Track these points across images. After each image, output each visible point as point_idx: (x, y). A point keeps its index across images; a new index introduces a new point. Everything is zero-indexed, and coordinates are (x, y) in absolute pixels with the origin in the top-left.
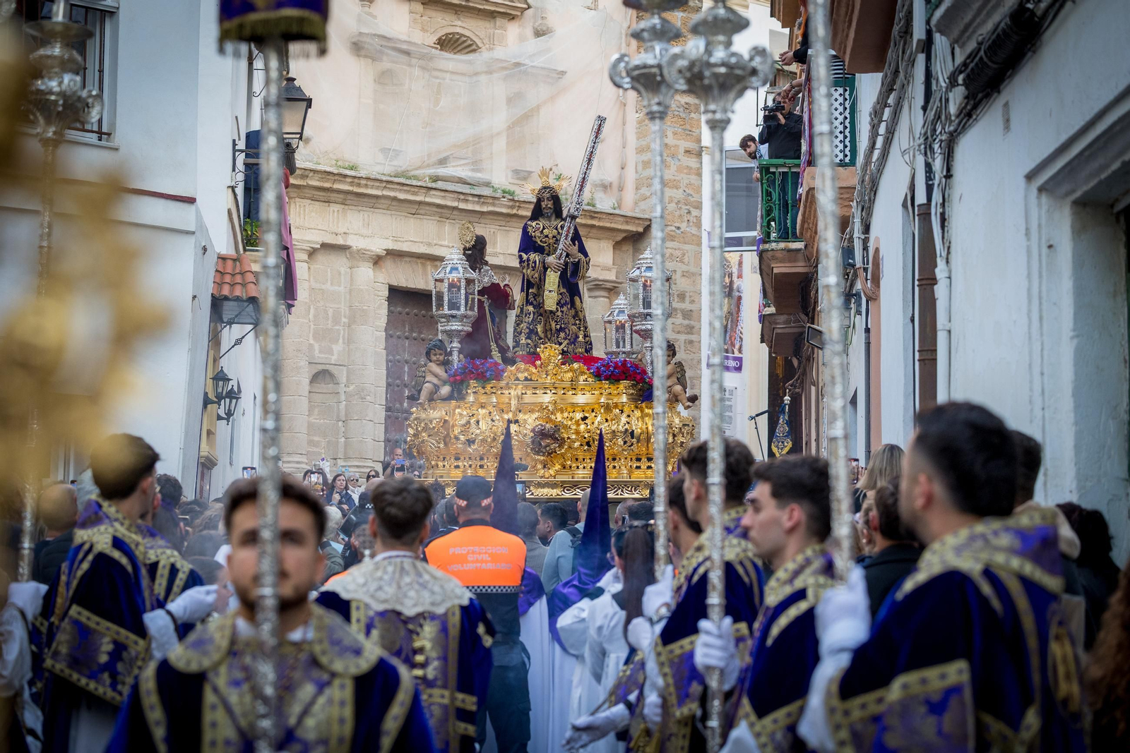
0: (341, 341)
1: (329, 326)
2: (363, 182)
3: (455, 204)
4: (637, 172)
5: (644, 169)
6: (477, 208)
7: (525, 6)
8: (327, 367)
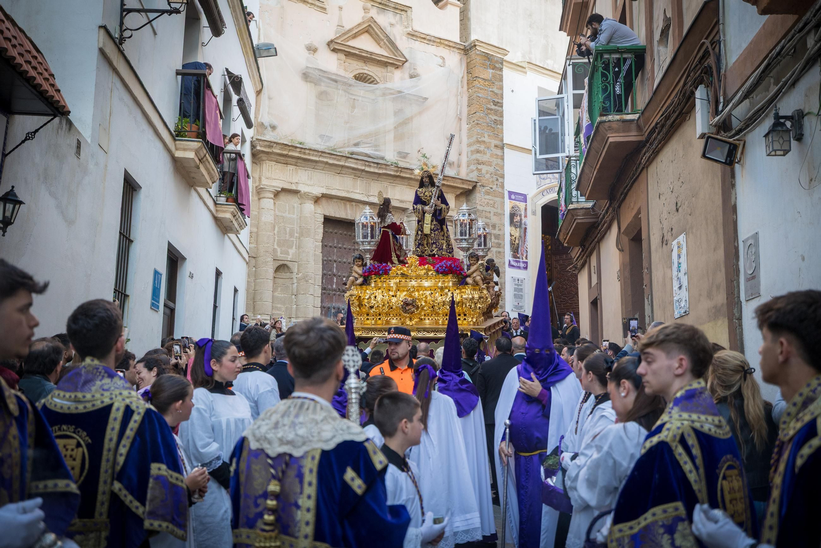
0: (294, 247)
1: (287, 238)
2: (307, 152)
3: (363, 168)
4: (468, 157)
5: (472, 155)
6: (376, 171)
7: (405, 60)
8: (285, 262)
